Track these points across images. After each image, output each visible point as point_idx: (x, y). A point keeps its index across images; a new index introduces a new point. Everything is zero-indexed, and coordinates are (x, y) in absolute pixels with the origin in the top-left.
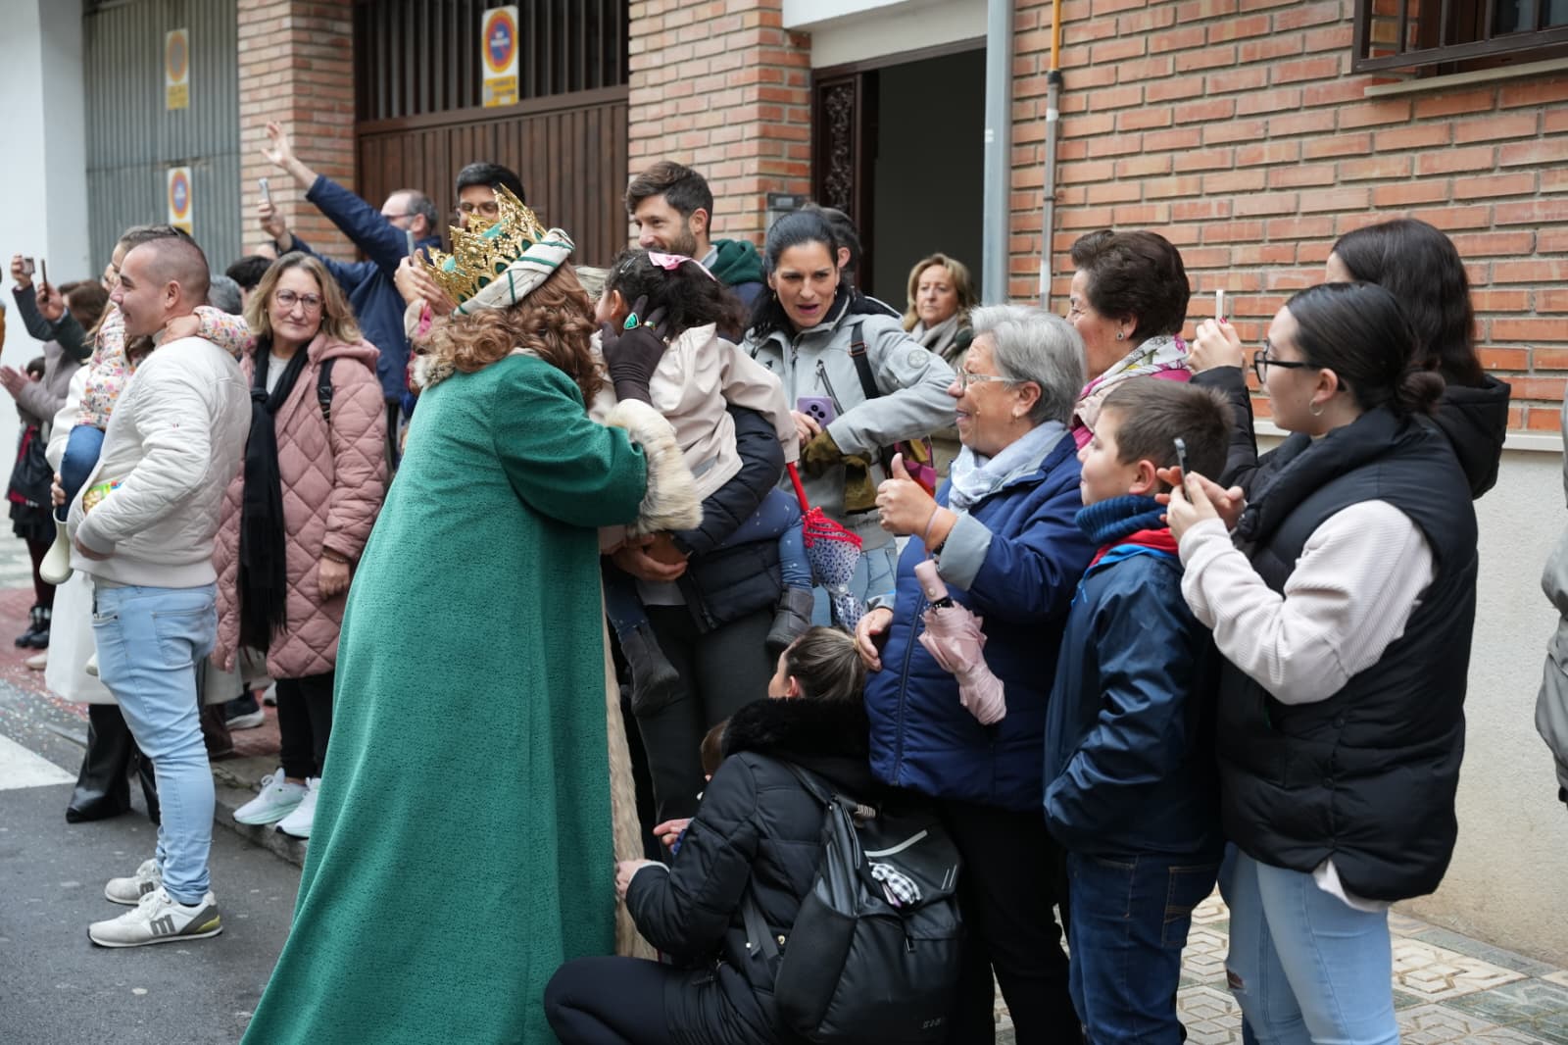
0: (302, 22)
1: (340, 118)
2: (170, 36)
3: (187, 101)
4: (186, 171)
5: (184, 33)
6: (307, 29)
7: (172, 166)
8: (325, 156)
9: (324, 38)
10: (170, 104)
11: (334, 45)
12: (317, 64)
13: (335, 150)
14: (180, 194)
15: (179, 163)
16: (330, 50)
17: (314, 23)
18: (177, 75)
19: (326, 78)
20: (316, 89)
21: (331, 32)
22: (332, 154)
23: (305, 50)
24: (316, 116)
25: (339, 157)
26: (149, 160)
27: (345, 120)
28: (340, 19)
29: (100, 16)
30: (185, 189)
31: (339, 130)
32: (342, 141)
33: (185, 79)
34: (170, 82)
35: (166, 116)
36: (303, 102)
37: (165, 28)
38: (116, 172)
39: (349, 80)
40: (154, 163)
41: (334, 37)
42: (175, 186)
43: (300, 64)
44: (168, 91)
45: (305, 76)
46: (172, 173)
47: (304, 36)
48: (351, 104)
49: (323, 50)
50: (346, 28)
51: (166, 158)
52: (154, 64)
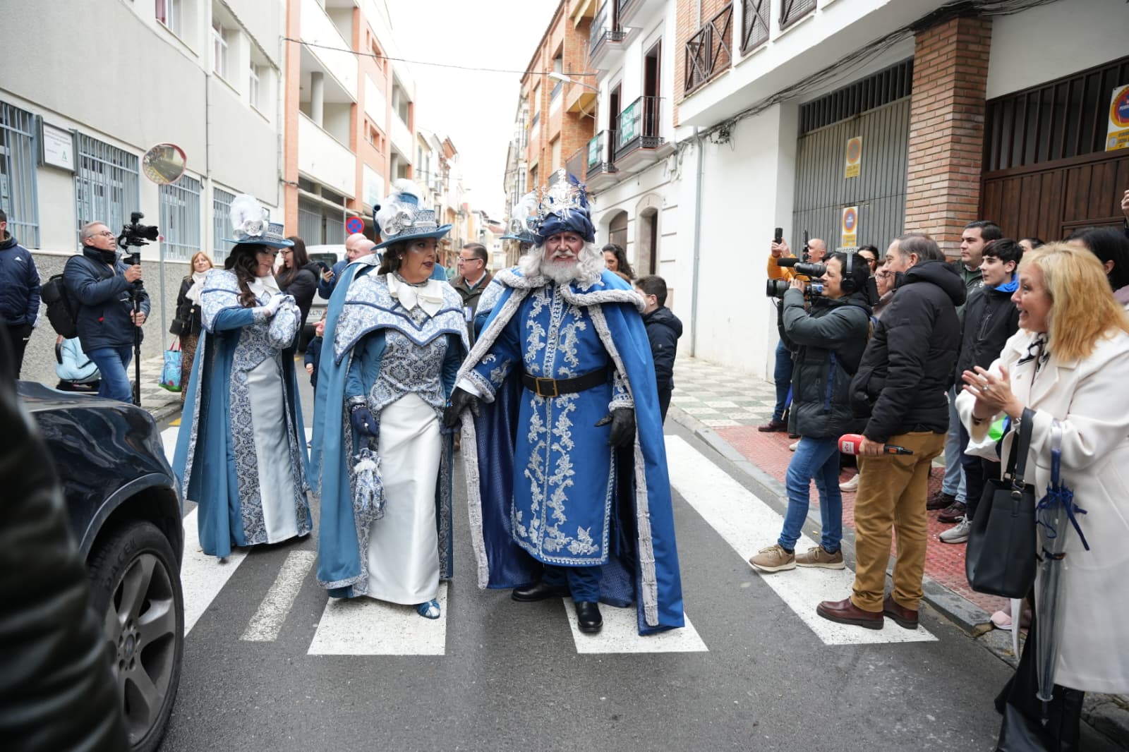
0: (958, 116)
1: (974, 171)
2: (849, 142)
3: (859, 173)
4: (855, 209)
5: (860, 139)
6: (961, 120)
7: (846, 207)
8: (964, 192)
9: (968, 125)
10: (847, 175)
11: (973, 128)
12: (964, 140)
13: (969, 189)
14: (850, 220)
15: (850, 205)
16: (972, 131)
17: (964, 116)
18: (853, 159)
19: (968, 148)
20: (963, 154)
21: (973, 121)
22: (967, 191)
23: (959, 132)
24: (962, 169)
25: (970, 193)
26: (831, 204)
27: (977, 171)
28: (979, 114)
29: (807, 138)
30: (854, 218)
31: (972, 177)
32: (973, 184)
33: (858, 161)
34: (848, 164)
35: (844, 181)
36: (955, 161)
37: (847, 137)
38: (810, 211)
39: (980, 149)
40: (835, 205)
41: (975, 124)
42: (847, 217)
43: (955, 140)
44: (846, 168)
45: (957, 147)
46: (845, 210)
47: (958, 124)
48: (980, 162)
49: (967, 132)
50: (981, 119)
51: (843, 202)
52: (839, 154)
